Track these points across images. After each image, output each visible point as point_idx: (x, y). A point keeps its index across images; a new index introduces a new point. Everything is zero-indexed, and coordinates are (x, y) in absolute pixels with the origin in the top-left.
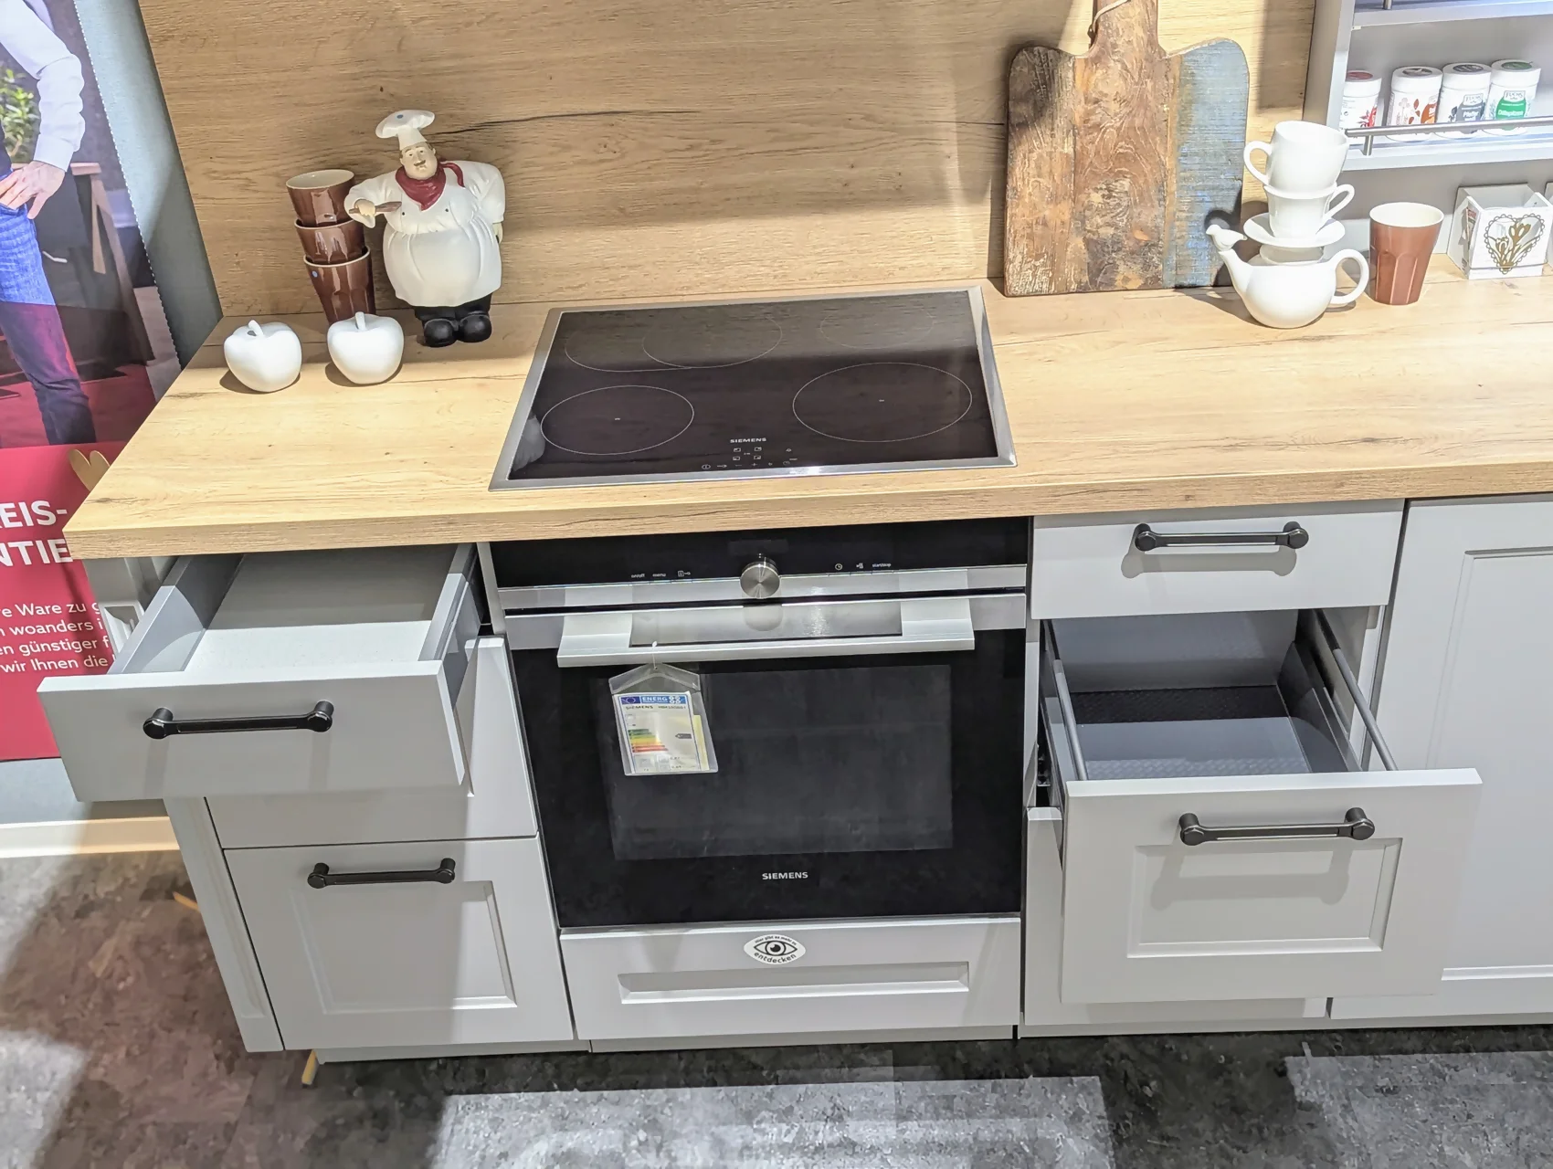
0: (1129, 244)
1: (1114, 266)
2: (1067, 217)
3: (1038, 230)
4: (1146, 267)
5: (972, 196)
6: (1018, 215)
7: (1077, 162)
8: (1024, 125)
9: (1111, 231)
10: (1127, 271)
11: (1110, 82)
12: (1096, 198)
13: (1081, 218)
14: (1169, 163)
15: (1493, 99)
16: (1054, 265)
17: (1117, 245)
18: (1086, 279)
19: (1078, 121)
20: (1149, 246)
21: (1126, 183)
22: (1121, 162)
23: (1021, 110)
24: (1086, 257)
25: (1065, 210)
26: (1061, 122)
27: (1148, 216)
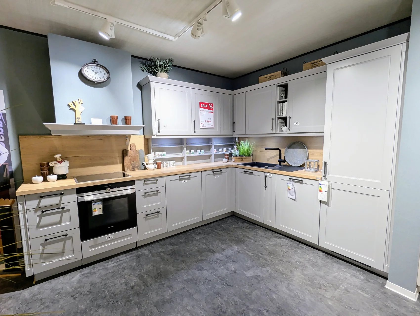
0: (136, 166)
1: (135, 168)
2: (130, 164)
3: (127, 165)
4: (138, 168)
5: (120, 163)
6: (125, 164)
7: (130, 159)
8: (125, 156)
9: (134, 165)
10: (136, 169)
11: (132, 152)
12: (132, 162)
13: (131, 164)
14: (138, 159)
15: (163, 154)
16: (129, 168)
17: (135, 166)
18: (132, 169)
19: (130, 155)
20: (138, 166)
21: (135, 161)
22: (134, 159)
23: (125, 155)
24: (132, 167)
25: (130, 163)
26: (128, 156)
27: (137, 164)
